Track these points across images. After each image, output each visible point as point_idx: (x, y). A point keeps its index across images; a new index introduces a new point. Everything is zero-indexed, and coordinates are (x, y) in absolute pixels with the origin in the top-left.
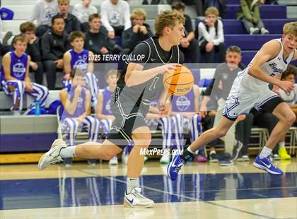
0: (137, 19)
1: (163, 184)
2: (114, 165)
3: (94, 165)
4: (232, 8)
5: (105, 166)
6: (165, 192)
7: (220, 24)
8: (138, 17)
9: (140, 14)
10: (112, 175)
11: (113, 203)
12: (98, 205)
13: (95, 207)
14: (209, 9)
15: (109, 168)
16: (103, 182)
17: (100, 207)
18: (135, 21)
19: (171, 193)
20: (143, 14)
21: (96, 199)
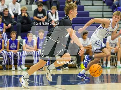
0: (24, 11)
1: (34, 78)
2: (14, 70)
3: (5, 70)
4: (62, 6)
5: (10, 71)
6: (34, 82)
7: (57, 13)
8: (24, 10)
9: (25, 8)
10: (13, 75)
11: (13, 86)
12: (7, 87)
13: (6, 88)
14: (53, 7)
15: (11, 72)
16: (9, 78)
17: (8, 88)
18: (23, 11)
19: (37, 82)
20: (26, 9)
21: (6, 85)
